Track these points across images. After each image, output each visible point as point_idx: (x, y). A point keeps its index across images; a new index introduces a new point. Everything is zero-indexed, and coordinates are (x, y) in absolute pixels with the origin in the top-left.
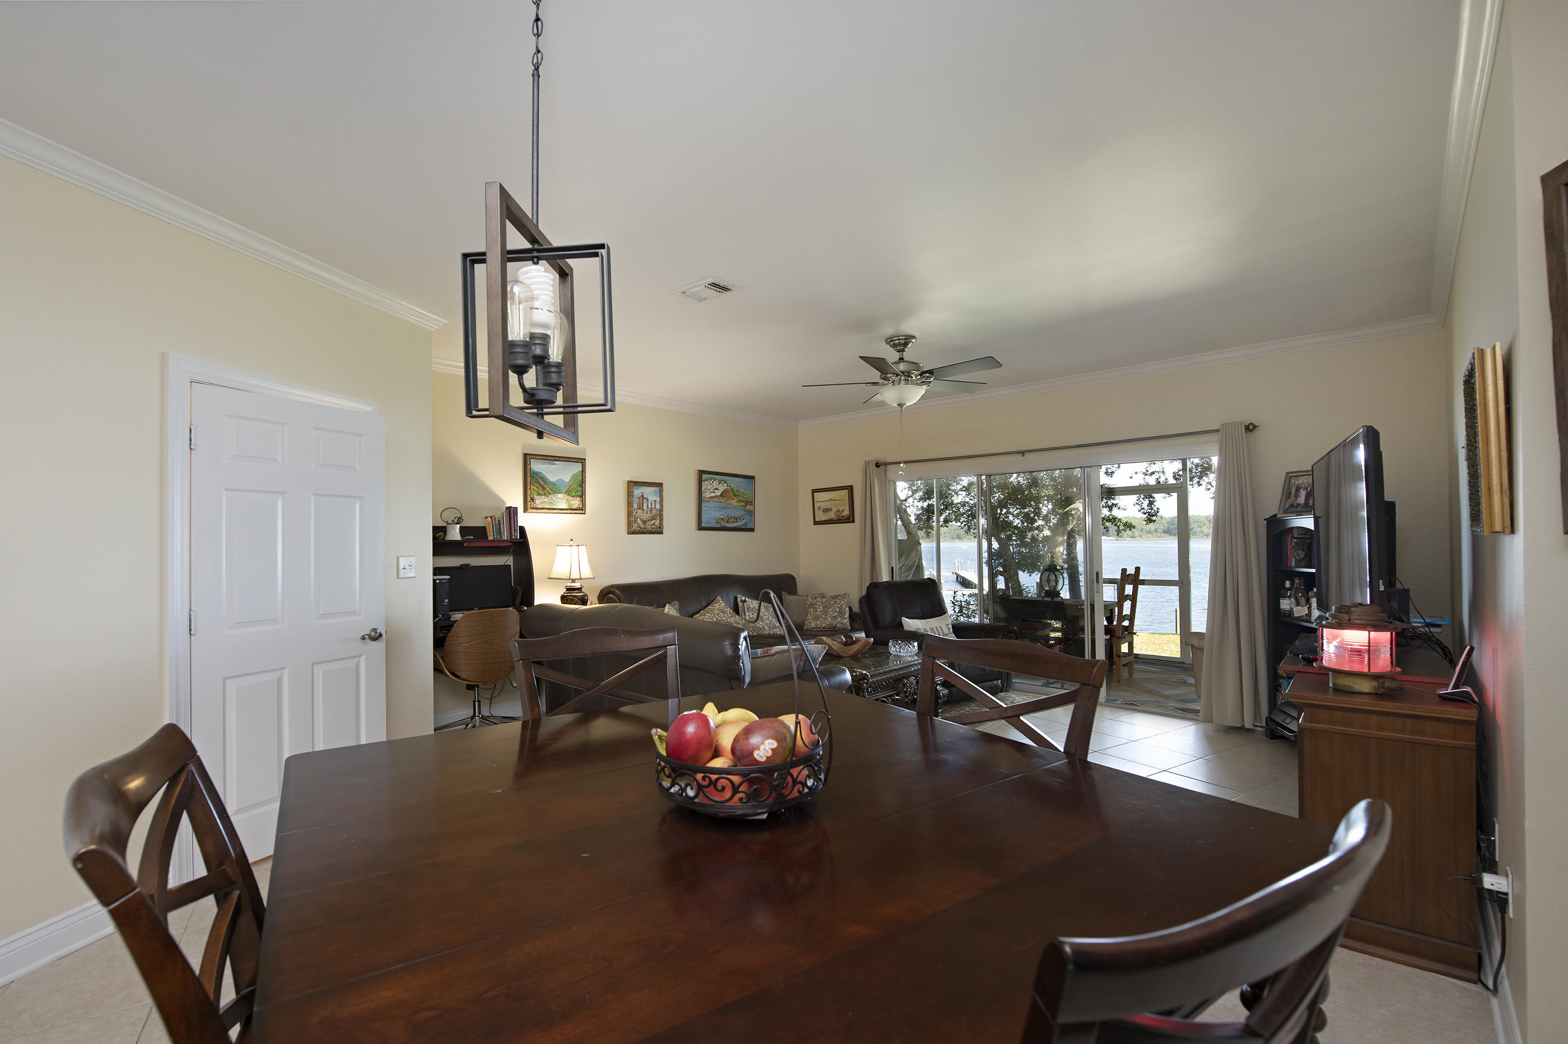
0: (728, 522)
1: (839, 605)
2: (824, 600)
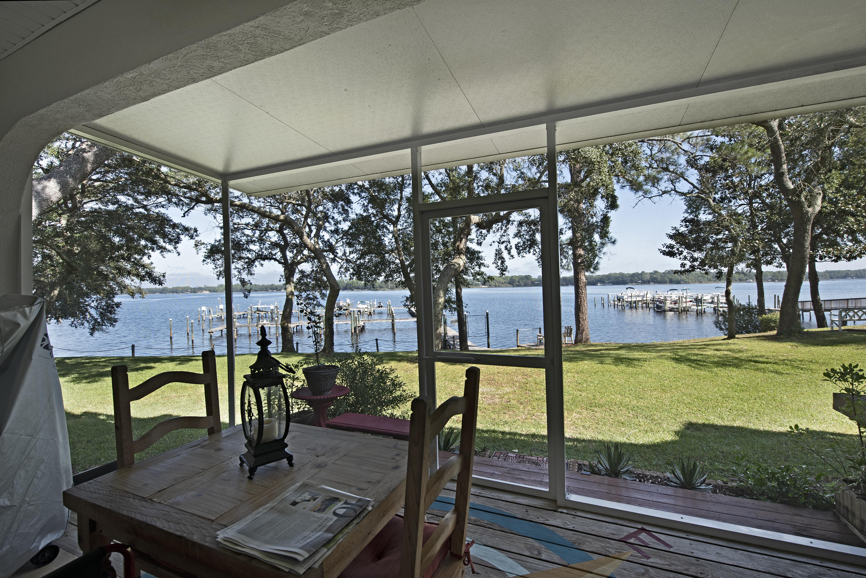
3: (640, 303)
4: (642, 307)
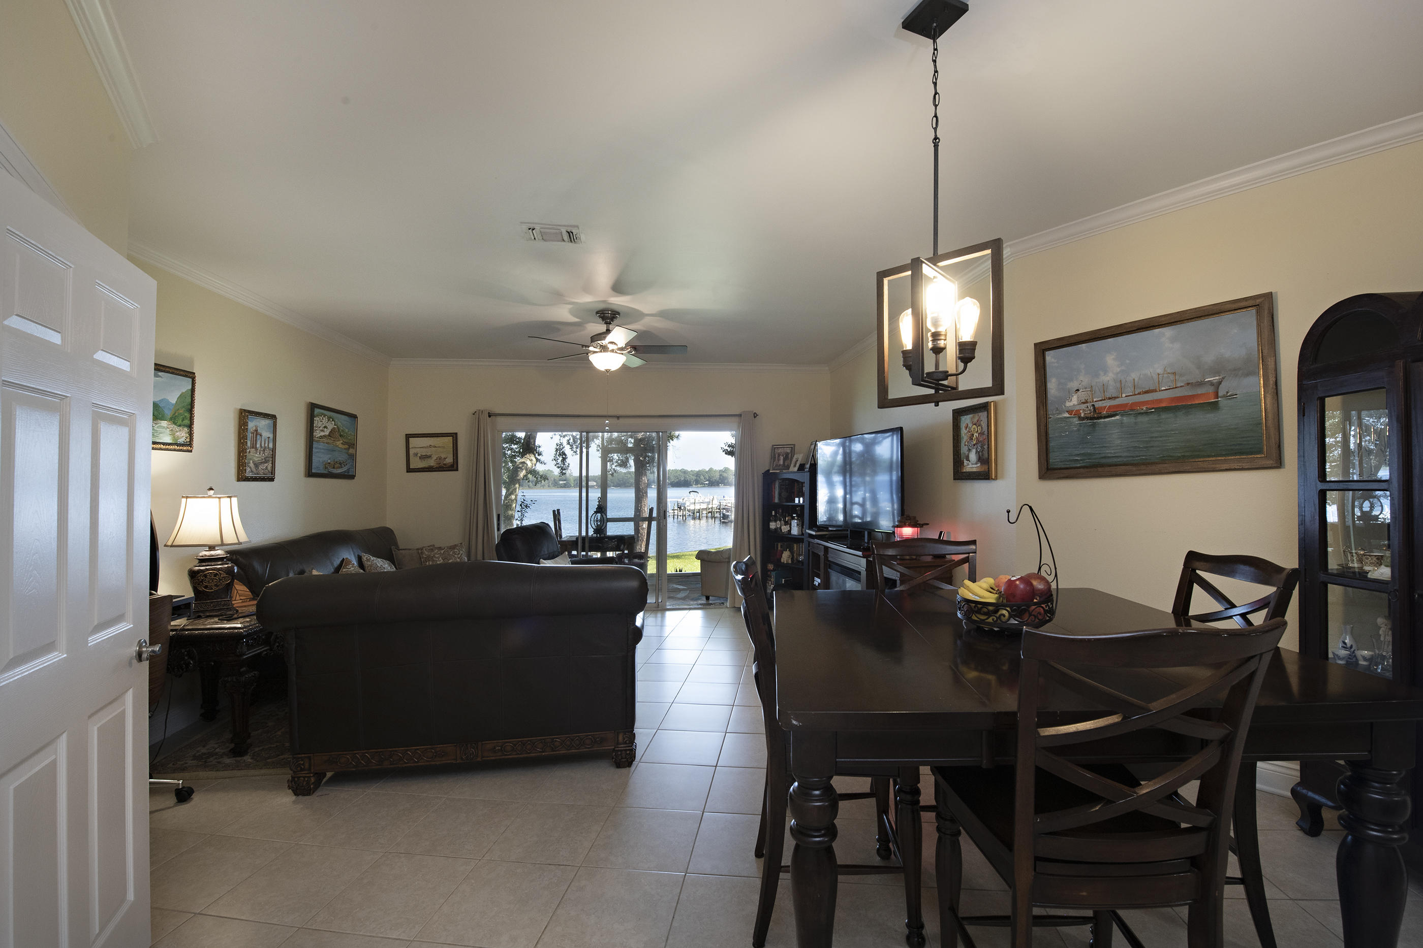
0: (334, 468)
1: (459, 555)
2: (442, 552)
3: (705, 512)
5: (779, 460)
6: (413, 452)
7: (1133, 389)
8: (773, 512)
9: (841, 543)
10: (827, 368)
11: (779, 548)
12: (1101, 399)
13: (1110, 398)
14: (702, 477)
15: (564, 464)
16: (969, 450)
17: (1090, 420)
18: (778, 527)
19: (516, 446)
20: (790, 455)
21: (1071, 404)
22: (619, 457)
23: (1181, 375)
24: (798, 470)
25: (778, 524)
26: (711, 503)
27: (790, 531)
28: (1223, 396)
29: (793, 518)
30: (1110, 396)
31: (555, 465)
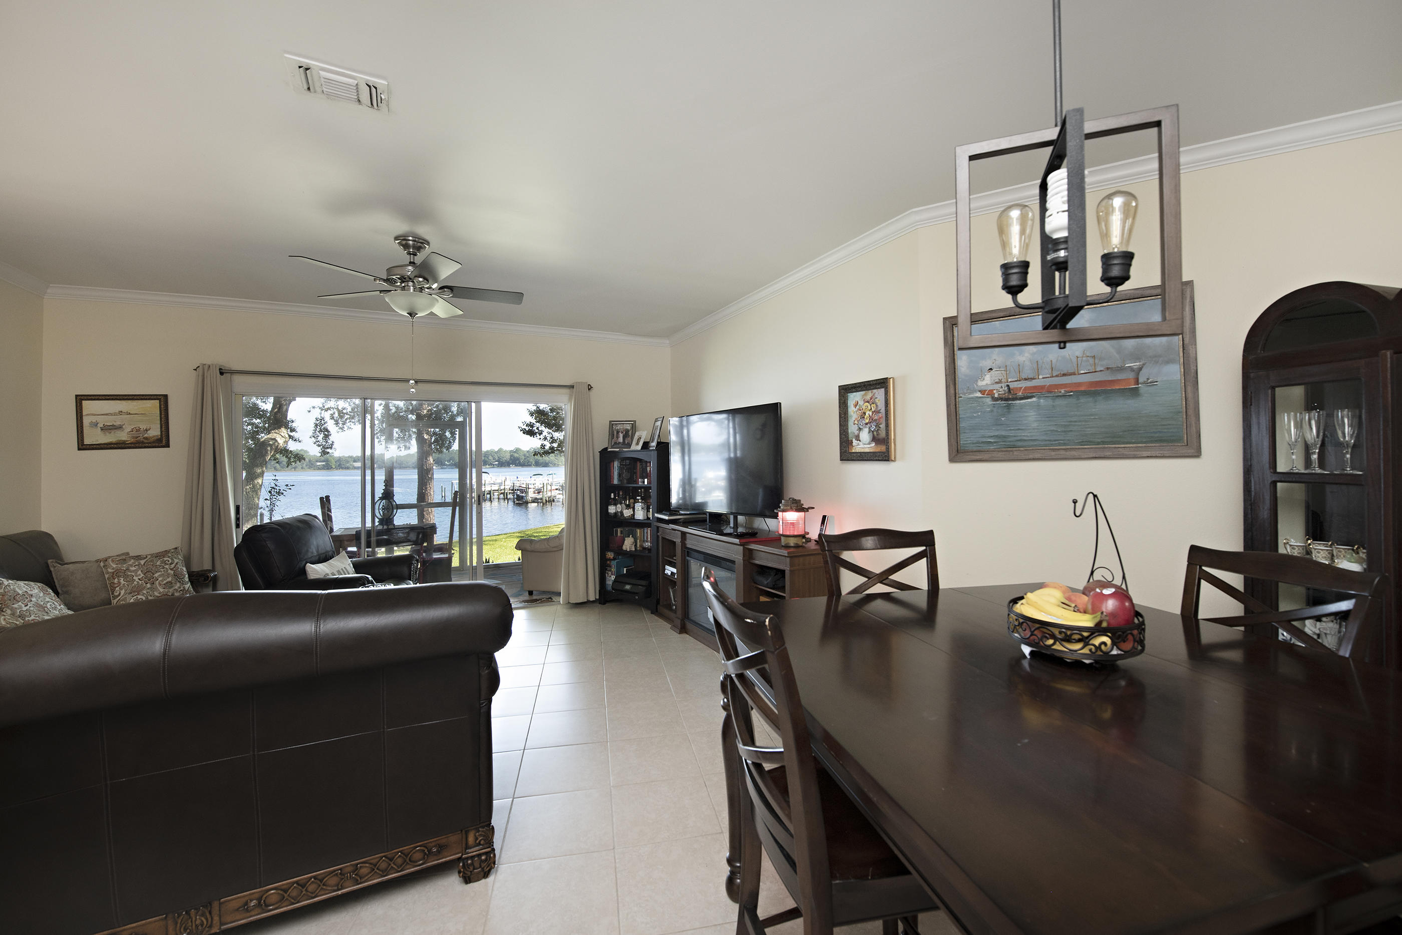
3: (496, 494)
4: (499, 498)
5: (618, 437)
6: (90, 421)
7: (1050, 371)
8: (612, 494)
9: (700, 527)
10: (668, 342)
11: (619, 534)
12: (1016, 379)
13: (1026, 379)
14: (491, 458)
15: (327, 442)
16: (860, 429)
17: (1004, 401)
18: (619, 511)
19: (258, 421)
20: (630, 432)
21: (984, 383)
22: (399, 435)
23: (1101, 359)
24: (642, 448)
25: (619, 508)
26: (503, 484)
27: (633, 515)
28: (1144, 383)
29: (636, 501)
30: (1027, 377)
31: (315, 443)
